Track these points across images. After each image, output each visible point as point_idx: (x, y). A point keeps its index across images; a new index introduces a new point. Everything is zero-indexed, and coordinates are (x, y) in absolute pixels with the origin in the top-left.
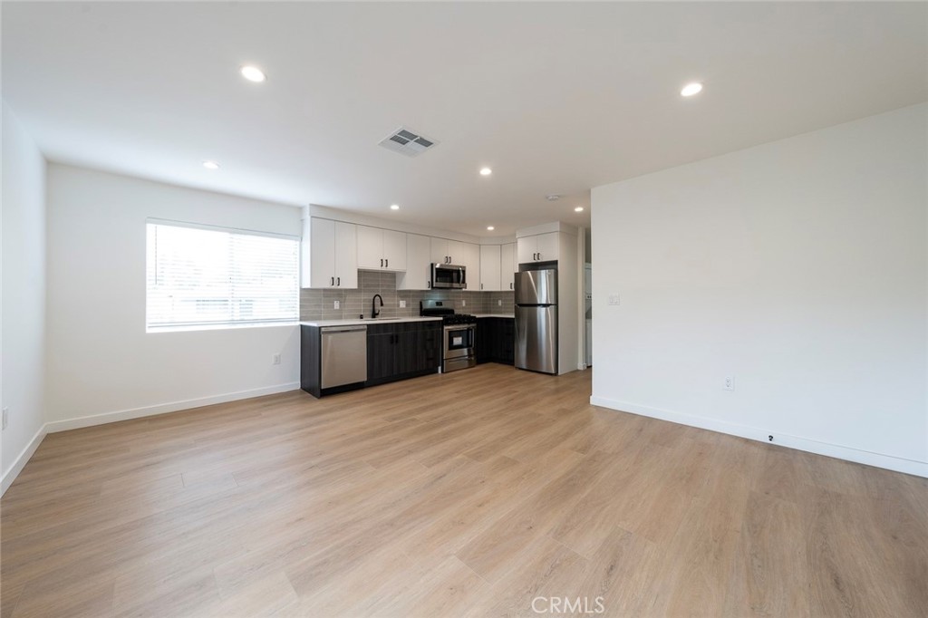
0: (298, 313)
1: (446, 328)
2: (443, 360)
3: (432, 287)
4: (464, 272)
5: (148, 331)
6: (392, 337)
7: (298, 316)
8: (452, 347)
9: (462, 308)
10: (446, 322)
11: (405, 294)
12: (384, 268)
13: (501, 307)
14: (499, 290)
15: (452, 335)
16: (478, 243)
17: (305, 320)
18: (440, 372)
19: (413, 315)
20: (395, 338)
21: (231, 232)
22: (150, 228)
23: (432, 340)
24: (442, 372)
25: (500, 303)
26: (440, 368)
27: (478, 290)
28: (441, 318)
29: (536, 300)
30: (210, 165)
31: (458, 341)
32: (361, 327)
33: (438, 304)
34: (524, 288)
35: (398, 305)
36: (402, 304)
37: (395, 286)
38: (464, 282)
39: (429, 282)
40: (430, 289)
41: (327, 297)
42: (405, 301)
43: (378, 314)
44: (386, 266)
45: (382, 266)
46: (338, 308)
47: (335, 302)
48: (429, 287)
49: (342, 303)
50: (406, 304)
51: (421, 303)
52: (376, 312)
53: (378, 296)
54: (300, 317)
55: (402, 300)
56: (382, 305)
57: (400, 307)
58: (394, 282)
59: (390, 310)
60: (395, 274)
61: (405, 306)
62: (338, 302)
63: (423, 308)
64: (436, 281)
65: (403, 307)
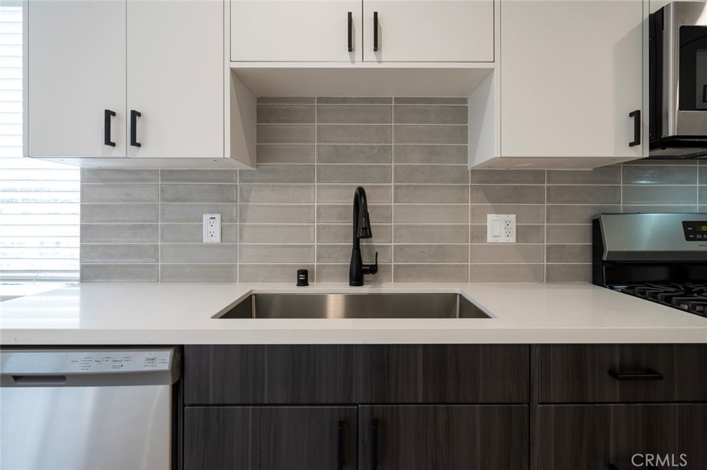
0: (77, 253)
6: (343, 429)
11: (511, 185)
12: (366, 59)
20: (364, 436)
33: (693, 229)
35: (480, 233)
36: (500, 228)
37: (463, 153)
39: (636, 115)
40: (642, 151)
41: (175, 200)
42: (513, 217)
43: (374, 269)
44: (376, 48)
45: (350, 49)
46: (217, 239)
47: (206, 217)
48: (637, 142)
49: (231, 220)
50: (517, 227)
51: (596, 225)
52: (367, 261)
53: (360, 195)
54: (84, 268)
55: (499, 211)
56: (368, 234)
57: (490, 239)
58: (462, 134)
59: (441, 252)
60: (465, 100)
61: (512, 239)
62: (218, 217)
63: (608, 247)
64: (683, 104)
65: (504, 240)
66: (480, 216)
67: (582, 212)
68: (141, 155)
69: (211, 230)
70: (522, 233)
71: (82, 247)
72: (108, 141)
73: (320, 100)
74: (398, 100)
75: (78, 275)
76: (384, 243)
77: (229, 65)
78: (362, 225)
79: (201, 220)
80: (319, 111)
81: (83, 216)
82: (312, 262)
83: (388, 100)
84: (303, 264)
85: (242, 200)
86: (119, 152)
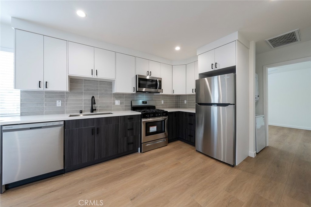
0: (19, 109)
1: (143, 120)
2: (141, 143)
3: (137, 91)
4: (160, 82)
6: (93, 130)
7: (19, 112)
8: (148, 133)
9: (161, 105)
10: (144, 116)
11: (119, 96)
12: (94, 76)
13: (186, 105)
14: (185, 94)
15: (148, 125)
16: (171, 65)
17: (26, 115)
18: (139, 151)
19: (125, 110)
20: (96, 130)
23: (132, 129)
24: (141, 151)
25: (185, 102)
26: (139, 149)
27: (171, 94)
28: (140, 113)
29: (210, 100)
31: (153, 129)
32: (57, 123)
33: (143, 102)
34: (202, 92)
35: (114, 103)
36: (117, 102)
37: (111, 91)
38: (160, 88)
39: (134, 88)
40: (135, 92)
41: (49, 98)
42: (119, 101)
43: (95, 110)
44: (97, 75)
45: (92, 74)
46: (60, 105)
47: (57, 101)
48: (134, 91)
49: (64, 102)
50: (120, 103)
51: (131, 102)
52: (94, 108)
53: (93, 97)
54: (21, 113)
55: (117, 100)
56: (95, 103)
57: (116, 104)
58: (111, 88)
59: (108, 107)
60: (112, 82)
61: (119, 104)
62: (61, 101)
63: (133, 105)
64: (139, 87)
65: (118, 104)
66: (114, 101)
67: (130, 100)
68: (47, 89)
70: (121, 103)
71: (21, 108)
72: (40, 87)
73: (84, 80)
74: (100, 81)
75: (20, 115)
76: (97, 106)
77: (68, 75)
78: (93, 101)
79: (56, 102)
80: (84, 82)
81: (21, 101)
82: (83, 109)
83: (98, 81)
84: (81, 110)
85: (66, 97)
86: (42, 89)
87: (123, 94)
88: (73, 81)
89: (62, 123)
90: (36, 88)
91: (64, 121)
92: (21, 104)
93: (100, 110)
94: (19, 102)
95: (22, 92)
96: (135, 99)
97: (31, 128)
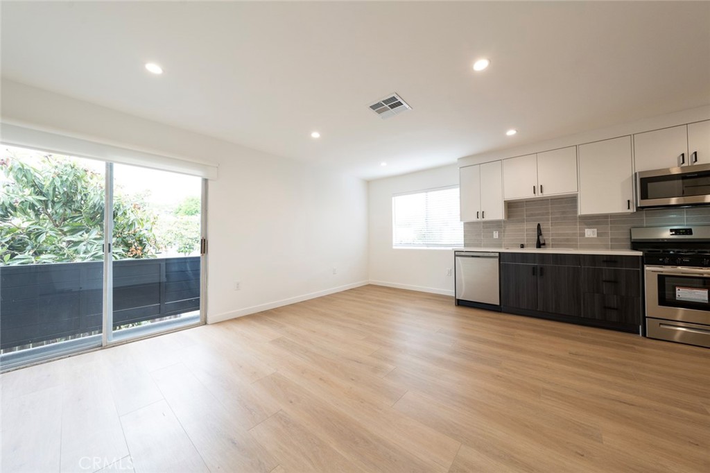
1: (647, 268)
2: (644, 317)
3: (638, 208)
5: (394, 247)
6: (534, 269)
10: (651, 259)
11: (594, 220)
12: (539, 195)
15: (669, 282)
17: (468, 246)
19: (611, 247)
20: (539, 271)
21: (426, 192)
22: (393, 198)
23: (615, 282)
24: (645, 334)
26: (640, 328)
28: (640, 253)
30: (384, 164)
31: (693, 294)
32: (492, 254)
33: (677, 231)
35: (583, 234)
36: (590, 233)
37: (576, 212)
39: (629, 201)
40: (634, 210)
41: (486, 228)
42: (596, 230)
43: (544, 244)
44: (542, 192)
45: (534, 193)
46: (497, 237)
48: (629, 208)
49: (501, 232)
50: (597, 233)
51: (630, 230)
52: (542, 242)
53: (539, 225)
54: (465, 244)
55: (589, 228)
56: (542, 235)
57: (586, 236)
58: (576, 207)
59: (568, 240)
61: (596, 236)
62: (498, 232)
63: (633, 238)
64: (643, 198)
65: (592, 236)
66: (582, 229)
67: (625, 227)
68: (484, 219)
69: (496, 235)
70: (599, 234)
72: (478, 217)
74: (551, 199)
76: (548, 238)
77: (503, 200)
78: (540, 233)
79: (493, 233)
80: (525, 205)
82: (525, 243)
83: (548, 200)
84: (522, 243)
85: (504, 228)
86: (479, 220)
87: (606, 216)
88: (511, 206)
89: (497, 255)
90: (474, 219)
91: (500, 253)
92: (464, 235)
93: (553, 246)
94: (463, 234)
95: (465, 223)
96: (645, 225)
97: (473, 256)
